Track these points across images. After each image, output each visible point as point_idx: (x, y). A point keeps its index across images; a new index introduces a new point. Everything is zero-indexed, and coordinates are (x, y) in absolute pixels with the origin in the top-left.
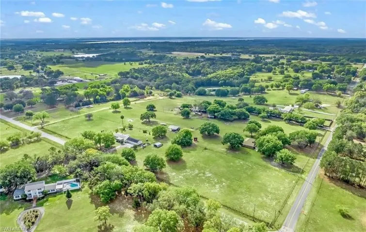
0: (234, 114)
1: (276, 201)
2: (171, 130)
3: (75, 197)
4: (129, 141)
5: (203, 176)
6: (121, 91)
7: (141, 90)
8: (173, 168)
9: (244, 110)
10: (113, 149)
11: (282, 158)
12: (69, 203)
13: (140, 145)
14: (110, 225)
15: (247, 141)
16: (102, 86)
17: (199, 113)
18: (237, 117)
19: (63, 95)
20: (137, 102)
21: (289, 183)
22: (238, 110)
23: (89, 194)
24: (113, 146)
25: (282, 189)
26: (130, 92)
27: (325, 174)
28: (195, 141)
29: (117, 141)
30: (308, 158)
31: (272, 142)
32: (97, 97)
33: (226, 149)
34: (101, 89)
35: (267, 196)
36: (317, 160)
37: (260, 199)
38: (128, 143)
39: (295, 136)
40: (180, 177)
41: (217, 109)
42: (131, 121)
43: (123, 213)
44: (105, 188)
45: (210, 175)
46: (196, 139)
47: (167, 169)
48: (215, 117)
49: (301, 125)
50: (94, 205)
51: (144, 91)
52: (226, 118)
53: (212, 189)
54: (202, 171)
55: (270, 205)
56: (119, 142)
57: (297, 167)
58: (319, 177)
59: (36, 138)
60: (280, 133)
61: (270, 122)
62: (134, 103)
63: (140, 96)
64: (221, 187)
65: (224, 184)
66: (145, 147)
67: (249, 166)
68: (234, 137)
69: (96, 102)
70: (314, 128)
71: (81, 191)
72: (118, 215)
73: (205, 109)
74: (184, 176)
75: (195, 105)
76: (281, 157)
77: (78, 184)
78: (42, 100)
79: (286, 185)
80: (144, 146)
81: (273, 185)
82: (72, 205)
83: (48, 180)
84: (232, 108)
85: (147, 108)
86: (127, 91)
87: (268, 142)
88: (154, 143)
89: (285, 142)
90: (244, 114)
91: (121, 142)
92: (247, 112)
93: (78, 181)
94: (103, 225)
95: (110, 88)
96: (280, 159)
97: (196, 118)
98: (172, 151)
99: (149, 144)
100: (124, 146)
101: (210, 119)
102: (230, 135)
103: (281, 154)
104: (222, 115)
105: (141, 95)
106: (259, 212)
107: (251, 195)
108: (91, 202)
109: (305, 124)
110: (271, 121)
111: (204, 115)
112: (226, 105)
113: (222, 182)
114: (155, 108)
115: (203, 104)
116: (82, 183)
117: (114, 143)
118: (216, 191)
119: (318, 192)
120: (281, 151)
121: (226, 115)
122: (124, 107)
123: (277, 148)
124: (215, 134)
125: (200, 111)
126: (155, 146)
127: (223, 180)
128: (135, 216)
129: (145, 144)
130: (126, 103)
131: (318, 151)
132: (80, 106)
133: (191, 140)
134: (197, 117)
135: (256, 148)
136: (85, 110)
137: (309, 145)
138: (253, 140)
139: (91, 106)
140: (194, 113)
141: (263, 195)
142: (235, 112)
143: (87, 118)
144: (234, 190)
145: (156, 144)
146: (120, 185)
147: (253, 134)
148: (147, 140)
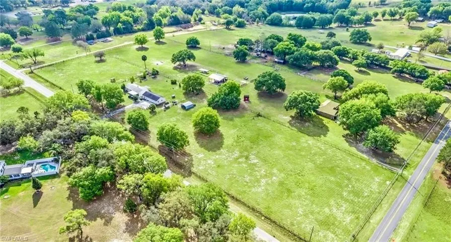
0: (313, 58)
1: (353, 216)
2: (213, 81)
3: (47, 187)
4: (146, 98)
5: (246, 162)
6: (156, 16)
7: (186, 16)
8: (201, 146)
9: (331, 52)
10: (122, 109)
11: (376, 141)
12: (37, 197)
13: (160, 105)
14: (87, 238)
15: (327, 105)
16: (130, 9)
17: (263, 55)
18: (318, 64)
19: (71, 20)
20: (175, 34)
21: (380, 185)
22: (321, 52)
23: (69, 184)
24: (122, 104)
25: (366, 194)
26: (168, 18)
27: (444, 173)
28: (245, 100)
29: (129, 97)
30: (419, 141)
31: (365, 112)
32: (120, 25)
33: (291, 117)
34: (127, 12)
35: (339, 206)
36: (434, 144)
37: (327, 210)
38: (145, 100)
39: (405, 102)
40: (209, 162)
41: (290, 49)
42: (160, 64)
43: (111, 219)
44: (86, 179)
45: (256, 161)
46: (247, 98)
47: (193, 147)
48: (285, 63)
49: (417, 82)
50: (71, 202)
51: (189, 16)
52: (301, 64)
53: (254, 186)
54: (246, 154)
55: (340, 222)
56: (132, 98)
57: (398, 156)
58: (432, 177)
59: (17, 89)
60: (381, 96)
61: (369, 74)
62: (171, 35)
63: (184, 25)
64: (268, 184)
65: (274, 178)
66: (168, 108)
67: (321, 149)
68: (305, 99)
69: (118, 32)
70: (439, 89)
71: (59, 177)
72: (104, 220)
73: (272, 47)
74: (215, 161)
75: (257, 42)
76: (375, 138)
77: (56, 166)
78: (43, 29)
79: (375, 187)
80: (167, 106)
81: (353, 187)
82: (41, 200)
83: (16, 158)
84: (314, 48)
85: (187, 44)
86: (165, 16)
87: (358, 111)
88: (183, 102)
89: (387, 111)
90: (330, 58)
91: (135, 99)
92: (336, 56)
93: (56, 161)
94: (78, 236)
95: (141, 11)
96: (372, 142)
97: (256, 61)
98: (202, 119)
99: (175, 103)
100: (138, 105)
101: (277, 65)
102: (299, 95)
103: (375, 134)
104: (296, 59)
105: (185, 23)
106: (320, 233)
107: (313, 203)
108: (68, 198)
109: (425, 81)
110: (370, 72)
111: (269, 58)
112: (306, 43)
113: (272, 174)
114: (199, 44)
115: (269, 40)
116: (63, 164)
117: (123, 101)
118: (260, 190)
119: (425, 205)
120: (376, 128)
121: (302, 59)
122: (155, 41)
123: (370, 123)
124: (278, 90)
125: (263, 52)
126: (183, 107)
127: (275, 171)
128: (127, 224)
129: (168, 103)
130: (159, 36)
131: (437, 129)
132: (93, 39)
133: (239, 100)
134: (259, 60)
135: (338, 118)
136: (98, 46)
137: (425, 117)
138: (336, 104)
139: (109, 39)
140: (255, 54)
141: (332, 202)
142: (316, 55)
143: (98, 59)
144: (289, 191)
145: (184, 104)
146: (109, 174)
147: (338, 94)
148: (174, 97)
